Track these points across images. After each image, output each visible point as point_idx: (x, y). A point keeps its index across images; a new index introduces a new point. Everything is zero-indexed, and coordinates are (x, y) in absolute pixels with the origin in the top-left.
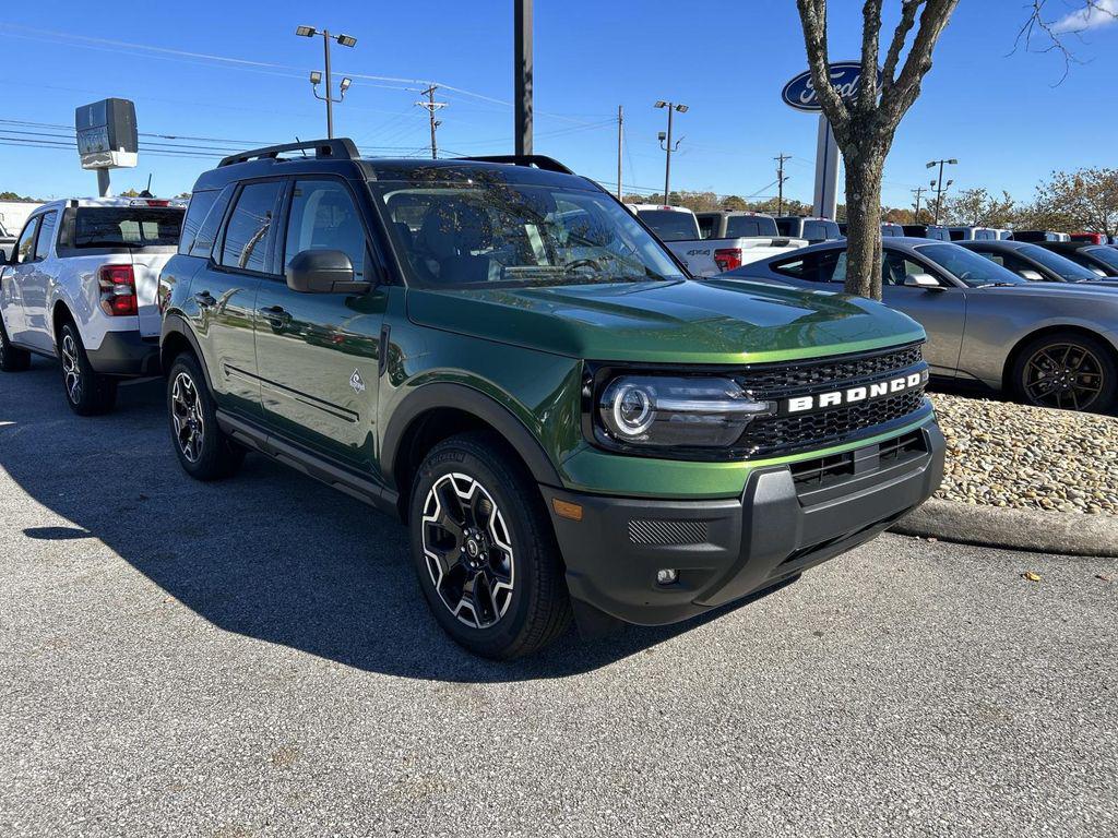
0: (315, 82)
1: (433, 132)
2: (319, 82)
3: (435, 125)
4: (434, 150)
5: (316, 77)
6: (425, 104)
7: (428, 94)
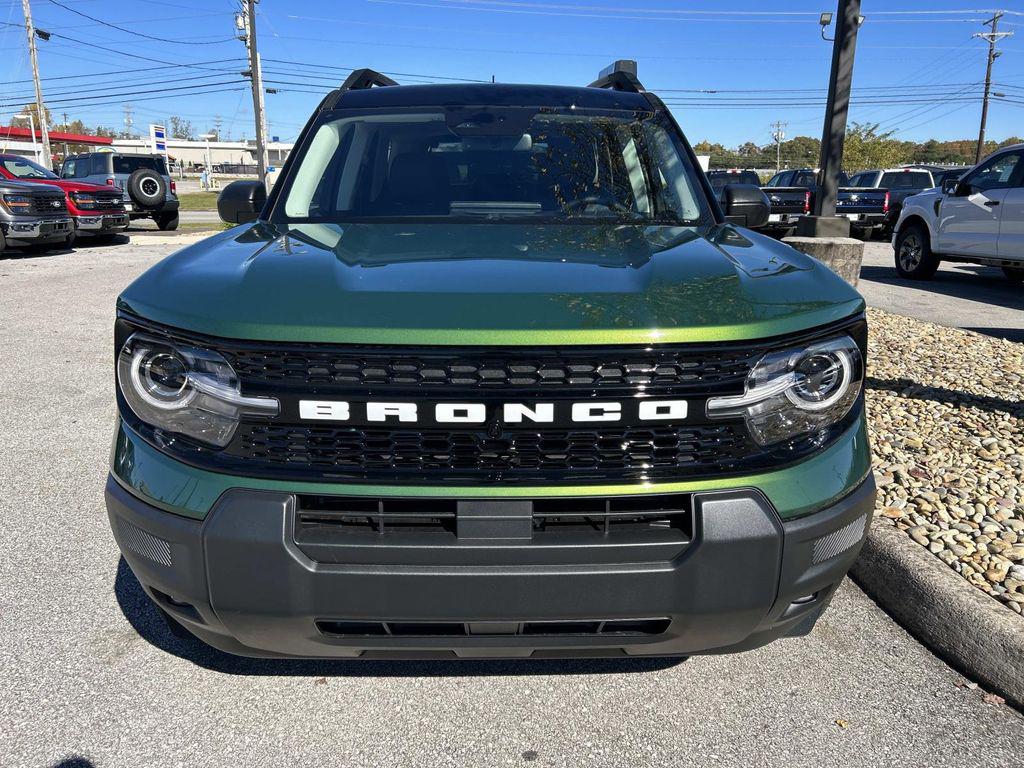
0: (824, 23)
1: (989, 65)
2: (828, 23)
3: (993, 56)
4: (987, 85)
5: (826, 18)
6: (985, 35)
7: (991, 23)
